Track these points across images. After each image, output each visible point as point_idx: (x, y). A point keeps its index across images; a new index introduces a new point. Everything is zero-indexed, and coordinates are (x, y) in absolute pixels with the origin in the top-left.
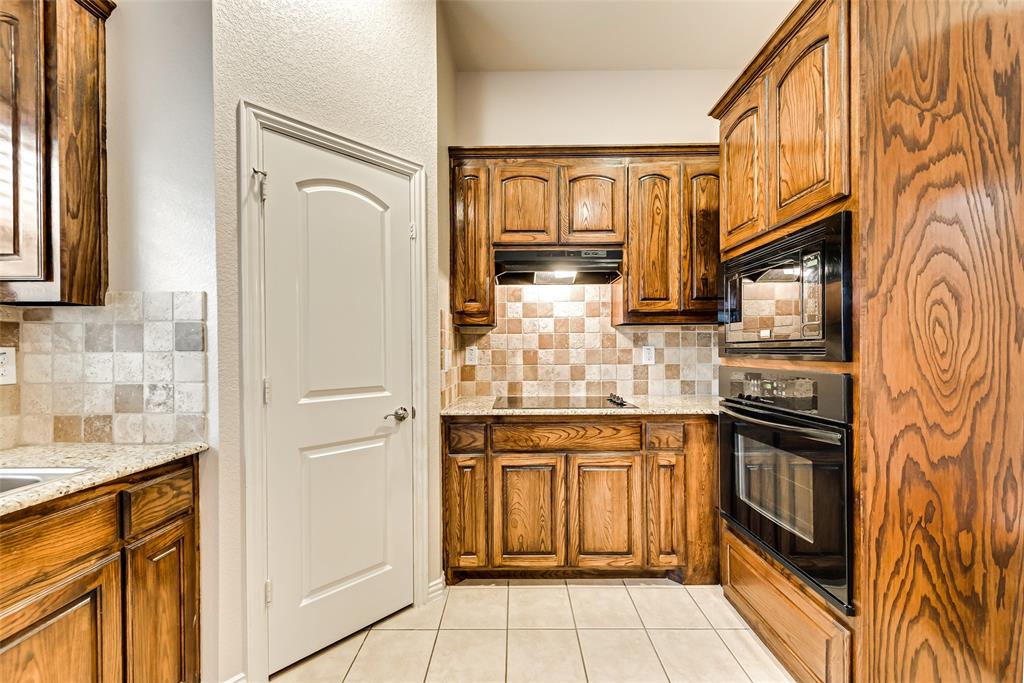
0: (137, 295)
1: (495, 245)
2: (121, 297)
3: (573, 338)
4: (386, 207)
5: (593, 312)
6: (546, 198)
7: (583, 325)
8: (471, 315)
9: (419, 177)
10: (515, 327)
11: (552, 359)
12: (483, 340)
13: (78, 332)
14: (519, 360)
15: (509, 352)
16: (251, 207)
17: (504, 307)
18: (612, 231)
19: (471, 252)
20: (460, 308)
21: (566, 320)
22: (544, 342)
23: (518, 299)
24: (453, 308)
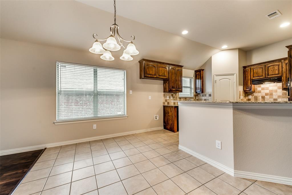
0: (206, 92)
1: (252, 80)
2: (205, 92)
3: (274, 93)
4: (230, 80)
5: (279, 88)
6: (262, 71)
7: (277, 91)
8: (247, 91)
9: (235, 75)
10: (260, 92)
11: (268, 98)
12: (252, 95)
13: (202, 95)
14: (260, 98)
15: (258, 97)
16: (215, 84)
17: (257, 89)
18: (279, 74)
19: (247, 81)
20: (245, 90)
21: (272, 90)
22: (266, 94)
23: (260, 87)
24: (244, 90)
